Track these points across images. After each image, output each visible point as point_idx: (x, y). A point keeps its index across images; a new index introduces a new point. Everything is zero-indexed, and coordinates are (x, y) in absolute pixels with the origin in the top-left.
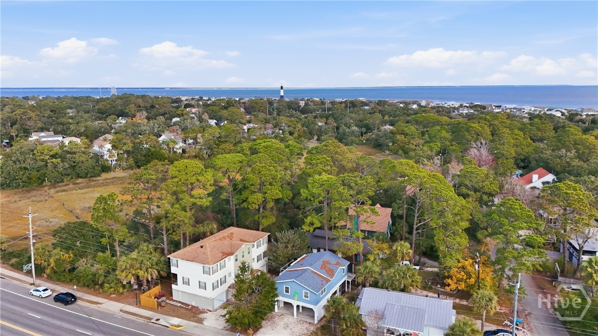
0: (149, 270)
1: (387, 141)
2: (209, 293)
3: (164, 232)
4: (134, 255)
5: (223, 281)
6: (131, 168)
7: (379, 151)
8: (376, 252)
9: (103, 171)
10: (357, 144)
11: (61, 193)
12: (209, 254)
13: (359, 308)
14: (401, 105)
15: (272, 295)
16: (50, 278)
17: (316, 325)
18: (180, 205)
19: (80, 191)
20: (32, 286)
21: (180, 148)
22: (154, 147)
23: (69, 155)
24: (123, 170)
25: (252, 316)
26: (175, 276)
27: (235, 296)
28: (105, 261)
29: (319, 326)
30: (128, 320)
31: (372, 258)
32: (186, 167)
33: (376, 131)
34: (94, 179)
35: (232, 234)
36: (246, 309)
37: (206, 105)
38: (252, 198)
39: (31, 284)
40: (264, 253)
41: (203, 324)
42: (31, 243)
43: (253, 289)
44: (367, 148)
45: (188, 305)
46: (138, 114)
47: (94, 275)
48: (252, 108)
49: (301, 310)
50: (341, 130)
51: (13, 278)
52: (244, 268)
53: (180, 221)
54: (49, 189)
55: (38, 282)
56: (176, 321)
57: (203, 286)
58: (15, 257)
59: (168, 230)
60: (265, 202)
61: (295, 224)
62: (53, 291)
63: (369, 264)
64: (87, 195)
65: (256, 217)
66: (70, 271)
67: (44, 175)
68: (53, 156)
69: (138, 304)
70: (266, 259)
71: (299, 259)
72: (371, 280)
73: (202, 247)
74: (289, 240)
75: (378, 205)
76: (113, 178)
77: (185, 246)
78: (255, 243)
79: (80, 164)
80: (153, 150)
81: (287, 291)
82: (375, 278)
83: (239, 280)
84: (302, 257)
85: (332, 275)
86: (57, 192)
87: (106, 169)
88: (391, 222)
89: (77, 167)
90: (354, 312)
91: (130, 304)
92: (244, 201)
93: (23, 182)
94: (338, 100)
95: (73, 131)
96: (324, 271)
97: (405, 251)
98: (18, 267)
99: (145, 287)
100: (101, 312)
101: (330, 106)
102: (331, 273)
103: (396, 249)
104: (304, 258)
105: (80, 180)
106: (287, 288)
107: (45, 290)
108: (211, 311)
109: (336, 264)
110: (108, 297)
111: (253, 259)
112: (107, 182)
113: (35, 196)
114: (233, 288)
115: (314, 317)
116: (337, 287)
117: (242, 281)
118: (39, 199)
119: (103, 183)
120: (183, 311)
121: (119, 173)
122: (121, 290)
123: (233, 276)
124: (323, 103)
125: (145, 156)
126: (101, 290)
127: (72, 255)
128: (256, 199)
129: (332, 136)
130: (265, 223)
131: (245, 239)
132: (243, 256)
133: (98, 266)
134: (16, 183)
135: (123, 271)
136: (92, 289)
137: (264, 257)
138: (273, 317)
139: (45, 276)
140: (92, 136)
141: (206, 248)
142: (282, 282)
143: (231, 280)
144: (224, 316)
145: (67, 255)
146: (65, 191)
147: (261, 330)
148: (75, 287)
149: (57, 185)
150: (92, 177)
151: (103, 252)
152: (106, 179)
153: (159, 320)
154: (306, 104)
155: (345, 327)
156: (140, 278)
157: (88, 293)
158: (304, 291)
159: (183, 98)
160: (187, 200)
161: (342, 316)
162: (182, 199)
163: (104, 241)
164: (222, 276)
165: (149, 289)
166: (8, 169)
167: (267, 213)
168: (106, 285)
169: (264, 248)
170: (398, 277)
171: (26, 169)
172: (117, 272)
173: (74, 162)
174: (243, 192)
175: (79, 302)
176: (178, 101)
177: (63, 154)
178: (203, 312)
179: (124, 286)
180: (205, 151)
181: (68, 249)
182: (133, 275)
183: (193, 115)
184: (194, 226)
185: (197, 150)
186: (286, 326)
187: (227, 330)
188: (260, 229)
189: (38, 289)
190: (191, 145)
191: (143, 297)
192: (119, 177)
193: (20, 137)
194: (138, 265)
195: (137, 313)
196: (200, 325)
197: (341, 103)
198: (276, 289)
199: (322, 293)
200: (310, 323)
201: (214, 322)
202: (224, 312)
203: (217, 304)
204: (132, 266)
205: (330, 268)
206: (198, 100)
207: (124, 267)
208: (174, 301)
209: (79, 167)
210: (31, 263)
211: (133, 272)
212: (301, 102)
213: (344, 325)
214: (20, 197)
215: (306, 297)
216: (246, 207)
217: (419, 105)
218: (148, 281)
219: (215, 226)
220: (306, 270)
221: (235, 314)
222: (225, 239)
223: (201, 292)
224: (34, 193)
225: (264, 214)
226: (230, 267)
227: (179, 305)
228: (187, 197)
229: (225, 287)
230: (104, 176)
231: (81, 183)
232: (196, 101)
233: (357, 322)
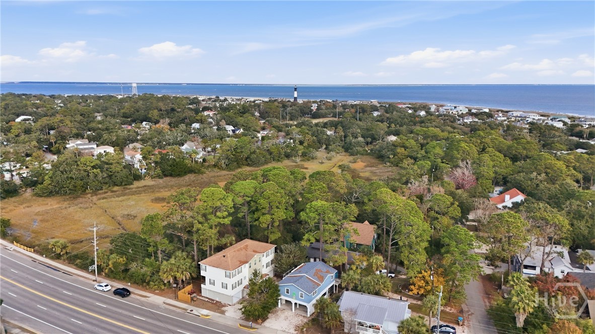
0: (184, 272)
1: (388, 153)
2: (229, 292)
3: (195, 243)
4: (172, 261)
5: (240, 283)
6: (159, 176)
8: (358, 263)
9: (135, 179)
10: (362, 154)
11: (101, 201)
12: (230, 262)
13: (339, 306)
14: (410, 111)
15: (275, 295)
16: (108, 276)
17: (309, 317)
18: (208, 224)
19: (117, 199)
20: (95, 282)
21: (201, 158)
22: (179, 158)
23: (106, 166)
24: (152, 178)
25: (261, 310)
26: (204, 278)
27: (249, 295)
28: (152, 265)
29: (310, 319)
30: (170, 310)
31: (354, 268)
32: (213, 194)
33: (380, 141)
34: (128, 187)
35: (247, 246)
36: (257, 305)
37: (223, 109)
38: (262, 219)
39: (94, 281)
40: (272, 261)
41: (224, 314)
42: (95, 250)
43: (262, 290)
44: (371, 158)
45: (213, 300)
46: (161, 121)
47: (143, 275)
48: (267, 112)
49: (298, 307)
50: (348, 140)
51: (79, 275)
52: (255, 274)
53: (208, 236)
54: (92, 196)
55: (99, 279)
56: (205, 312)
57: (225, 286)
58: (79, 258)
59: (197, 242)
60: (273, 221)
61: (296, 239)
62: (112, 286)
63: (351, 272)
65: (266, 233)
66: (123, 271)
67: (87, 184)
68: (94, 167)
69: (176, 298)
70: (273, 265)
71: (298, 267)
72: (352, 285)
73: (224, 256)
74: (291, 252)
75: (366, 222)
76: (144, 186)
77: (211, 255)
78: (265, 254)
79: (116, 174)
81: (288, 292)
82: (355, 284)
83: (252, 283)
84: (301, 266)
85: (322, 281)
86: (99, 199)
87: (137, 177)
88: (376, 237)
89: (113, 176)
90: (335, 309)
91: (170, 298)
92: (256, 220)
93: (69, 189)
96: (316, 277)
97: (379, 263)
98: (84, 267)
99: (180, 285)
100: (151, 304)
101: (341, 110)
102: (322, 279)
103: (373, 262)
104: (302, 266)
106: (288, 290)
107: (106, 286)
108: (230, 305)
109: (326, 272)
110: (153, 292)
111: (263, 266)
113: (82, 203)
114: (248, 288)
115: (307, 312)
116: (326, 290)
117: (254, 284)
118: (85, 206)
119: (135, 191)
120: (210, 305)
121: (148, 182)
122: (163, 287)
123: (247, 279)
124: (334, 107)
125: (171, 166)
126: (147, 287)
127: (125, 259)
128: (265, 220)
129: (339, 146)
130: (273, 237)
131: (257, 250)
132: (255, 264)
133: (145, 269)
134: (64, 191)
135: (164, 273)
136: (141, 286)
137: (272, 264)
138: (276, 311)
139: (104, 274)
140: (122, 144)
141: (227, 257)
142: (283, 285)
143: (246, 282)
144: (241, 309)
145: (121, 259)
146: (105, 198)
147: (268, 321)
148: (129, 284)
149: (97, 193)
150: (126, 185)
151: (150, 258)
152: (139, 188)
153: (192, 310)
154: (318, 107)
155: (327, 320)
156: (177, 279)
157: (138, 289)
158: (300, 292)
160: (214, 220)
161: (326, 312)
162: (210, 220)
163: (151, 249)
164: (239, 279)
165: (184, 288)
166: (57, 178)
167: (275, 230)
168: (151, 283)
169: (271, 256)
170: (373, 283)
171: (72, 178)
172: (160, 274)
173: (111, 172)
174: (256, 213)
175: (132, 296)
178: (225, 306)
179: (165, 284)
180: (223, 161)
181: (122, 254)
182: (172, 276)
183: (211, 120)
184: (218, 240)
185: (216, 160)
186: (286, 318)
187: (242, 320)
188: (269, 242)
189: (101, 284)
190: (210, 153)
191: (180, 293)
192: (149, 186)
193: (59, 144)
194: (175, 269)
195: (176, 305)
196: (223, 315)
198: (279, 291)
199: (314, 295)
200: (304, 316)
201: (233, 315)
202: (241, 306)
203: (235, 300)
204: (171, 270)
205: (321, 275)
206: (215, 100)
207: (165, 270)
208: (203, 297)
209: (115, 176)
210: (94, 264)
211: (172, 274)
212: (314, 105)
213: (327, 318)
214: (69, 204)
215: (302, 296)
216: (258, 225)
217: (428, 112)
218: (182, 280)
219: (234, 239)
220: (302, 276)
221: (248, 308)
222: (242, 250)
223: (224, 291)
224: (80, 200)
225: (272, 230)
226: (245, 273)
227: (207, 300)
228: (214, 218)
229: (242, 287)
230: (136, 183)
231: (117, 191)
233: (337, 316)
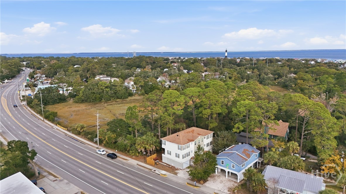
0: (151, 145)
1: (291, 83)
2: (180, 160)
3: (159, 127)
4: (144, 137)
5: (188, 155)
6: (143, 94)
7: (286, 90)
8: (276, 147)
9: (129, 96)
10: (272, 85)
11: (109, 106)
12: (181, 139)
13: (263, 176)
14: (303, 62)
15: (214, 164)
16: (105, 146)
17: (238, 183)
18: (167, 113)
19: (118, 105)
20: (97, 149)
21: (168, 85)
22: (155, 84)
23: (113, 87)
24: (139, 95)
25: (203, 173)
26: (164, 149)
27: (194, 163)
28: (131, 139)
29: (240, 184)
30: (141, 169)
31: (274, 150)
32: (171, 93)
33: (284, 77)
34: (125, 99)
35: (193, 130)
36: (200, 169)
37: (182, 62)
38: (204, 112)
39: (97, 148)
40: (211, 142)
41: (177, 175)
42: (98, 128)
43: (204, 160)
44: (278, 87)
45: (170, 165)
46: (147, 67)
47: (125, 146)
48: (208, 63)
49: (230, 175)
50: (261, 76)
51: (89, 144)
52: (199, 148)
53: (167, 121)
54: (104, 104)
55: (100, 147)
56: (164, 172)
57: (177, 156)
58: (90, 134)
59: (161, 126)
60: (212, 114)
61: (229, 128)
62: (107, 152)
63: (272, 153)
64: (122, 107)
65: (207, 123)
66: (114, 143)
67: (102, 96)
68: (106, 87)
69: (145, 162)
70: (212, 145)
71: (230, 147)
72: (272, 162)
73: (178, 136)
74: (225, 136)
75: (281, 121)
76: (134, 99)
77: (169, 135)
78: (206, 136)
79: (119, 92)
80: (154, 85)
81: (223, 163)
82: (275, 161)
83: (197, 155)
84: (232, 146)
85: (249, 157)
86: (108, 105)
87: (131, 95)
88: (288, 131)
89: (117, 93)
90: (261, 177)
91: (141, 162)
92: (200, 113)
93: (93, 99)
94: (261, 58)
95: (115, 75)
96: (244, 154)
97: (295, 147)
98: (91, 140)
99: (149, 154)
100: (129, 164)
101: (256, 62)
102: (249, 156)
103: (290, 146)
104: (233, 147)
105: (118, 100)
106: (223, 162)
107: (103, 151)
108: (181, 170)
109: (252, 152)
110: (131, 157)
111: (205, 145)
112: (131, 101)
113: (98, 107)
114: (194, 159)
115: (237, 179)
116: (252, 164)
117: (198, 155)
118: (100, 108)
119: (129, 102)
120: (168, 168)
121: (137, 97)
122: (137, 154)
123: (194, 152)
124: (251, 60)
125: (150, 89)
126: (128, 153)
127: (115, 135)
128: (207, 112)
129: (256, 80)
130: (212, 126)
131: (200, 134)
132: (199, 143)
133: (127, 142)
134: (89, 100)
135: (138, 145)
136: (124, 153)
137: (211, 144)
138: (214, 176)
139: (103, 145)
140: (124, 77)
141: (180, 136)
142: (220, 158)
143: (192, 155)
144: (188, 172)
145: (113, 135)
146: (111, 105)
147: (208, 182)
148: (117, 151)
149: (107, 102)
150: (124, 98)
151: (130, 134)
152: (131, 100)
153: (155, 171)
154: (241, 61)
155: (254, 185)
156: (147, 150)
157: (122, 155)
158: (232, 164)
159: (170, 58)
160: (171, 111)
161: (253, 179)
162: (168, 110)
163: (130, 129)
164: (188, 152)
165: (151, 155)
166: (86, 93)
167: (213, 121)
168: (130, 151)
169: (210, 139)
170: (289, 162)
171: (94, 93)
172: (136, 145)
173: (116, 91)
174: (200, 108)
175: (118, 158)
176: (167, 59)
177: (111, 86)
178: (177, 169)
179: (139, 153)
180: (181, 87)
181: (114, 132)
182: (143, 147)
183: (175, 67)
184: (174, 124)
185: (176, 86)
186: (222, 182)
187: (189, 180)
188: (209, 129)
189: (100, 150)
190: (173, 84)
191: (148, 159)
192: (137, 99)
193: (91, 77)
194: (146, 143)
195: (145, 166)
196: (176, 176)
197: (263, 60)
198: (216, 161)
199: (243, 166)
200: (235, 182)
201: (183, 176)
202: (188, 170)
203: (185, 166)
204: (143, 143)
205: (248, 153)
206: (178, 59)
207: (139, 143)
208: (163, 162)
209: (118, 93)
210: (97, 137)
211: (144, 146)
212: (238, 60)
213: (254, 183)
214: (91, 107)
215: (233, 167)
216: (201, 116)
217: (316, 62)
218: (150, 151)
219: (185, 126)
220: (234, 153)
221: (194, 172)
222: (190, 132)
223: (177, 159)
224: (98, 105)
225: (211, 121)
226: (192, 148)
227: (165, 165)
228: (171, 109)
229: (189, 158)
230: (130, 98)
231: (119, 101)
232: (177, 59)
233: (262, 183)
